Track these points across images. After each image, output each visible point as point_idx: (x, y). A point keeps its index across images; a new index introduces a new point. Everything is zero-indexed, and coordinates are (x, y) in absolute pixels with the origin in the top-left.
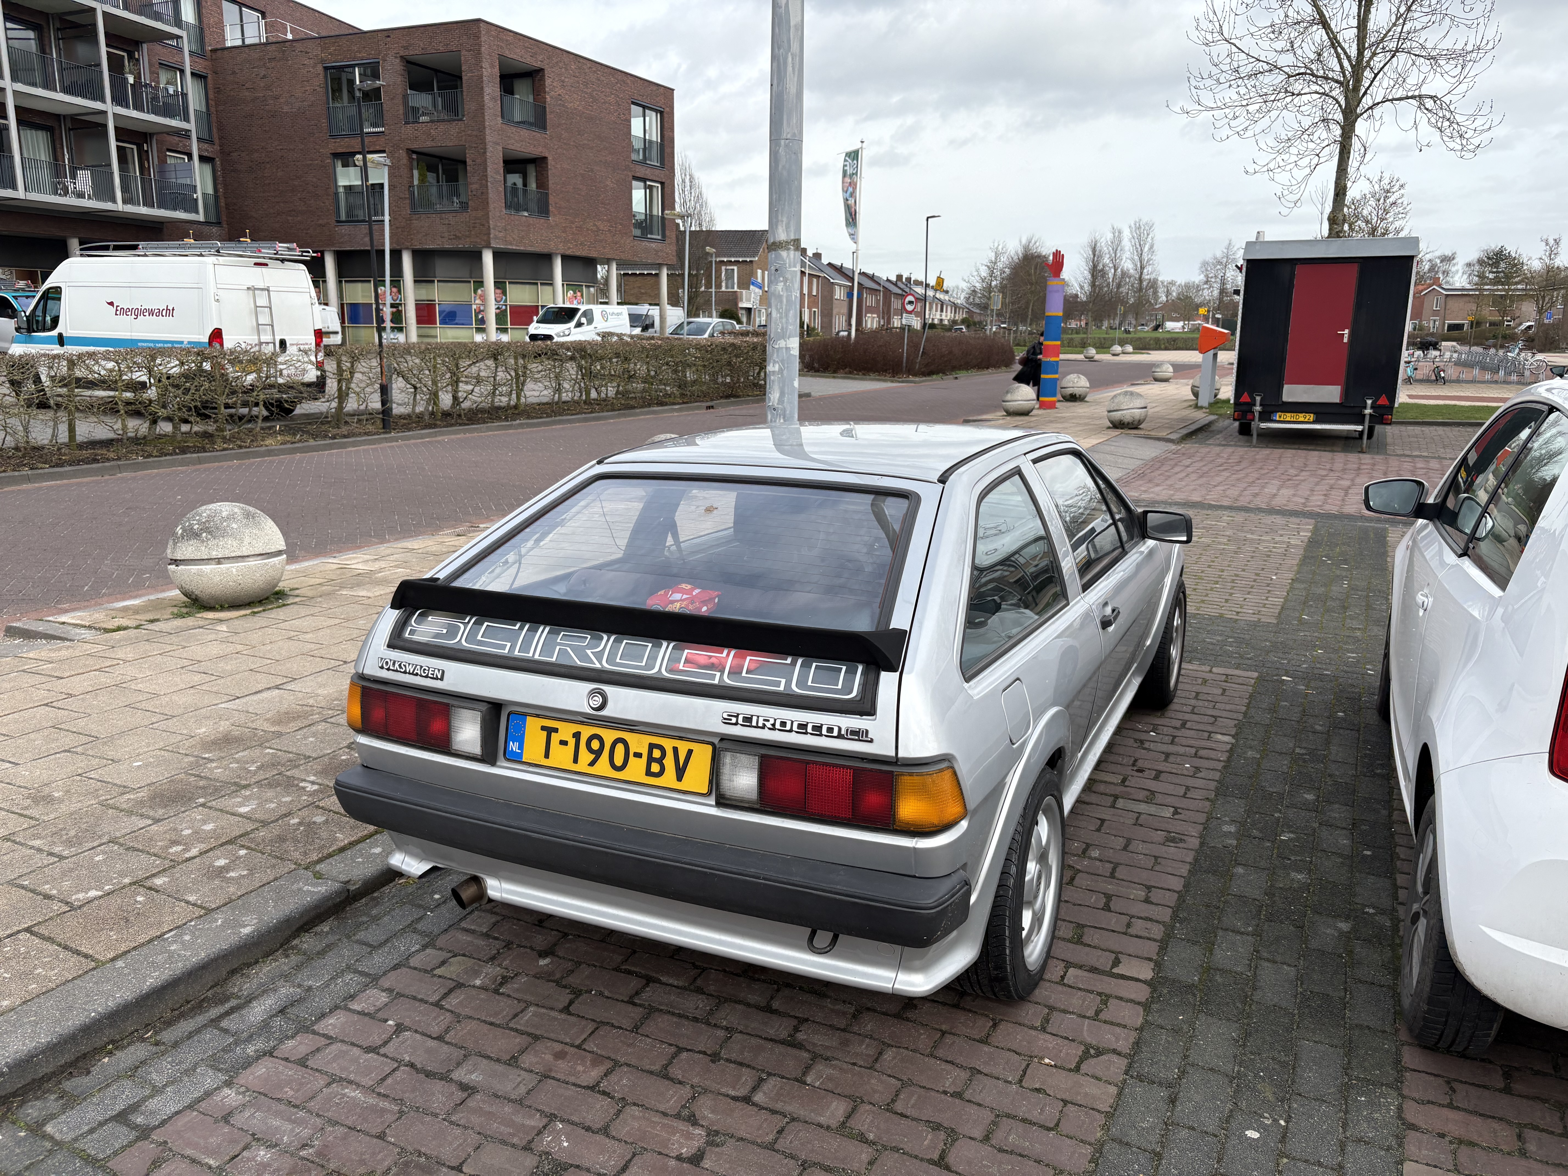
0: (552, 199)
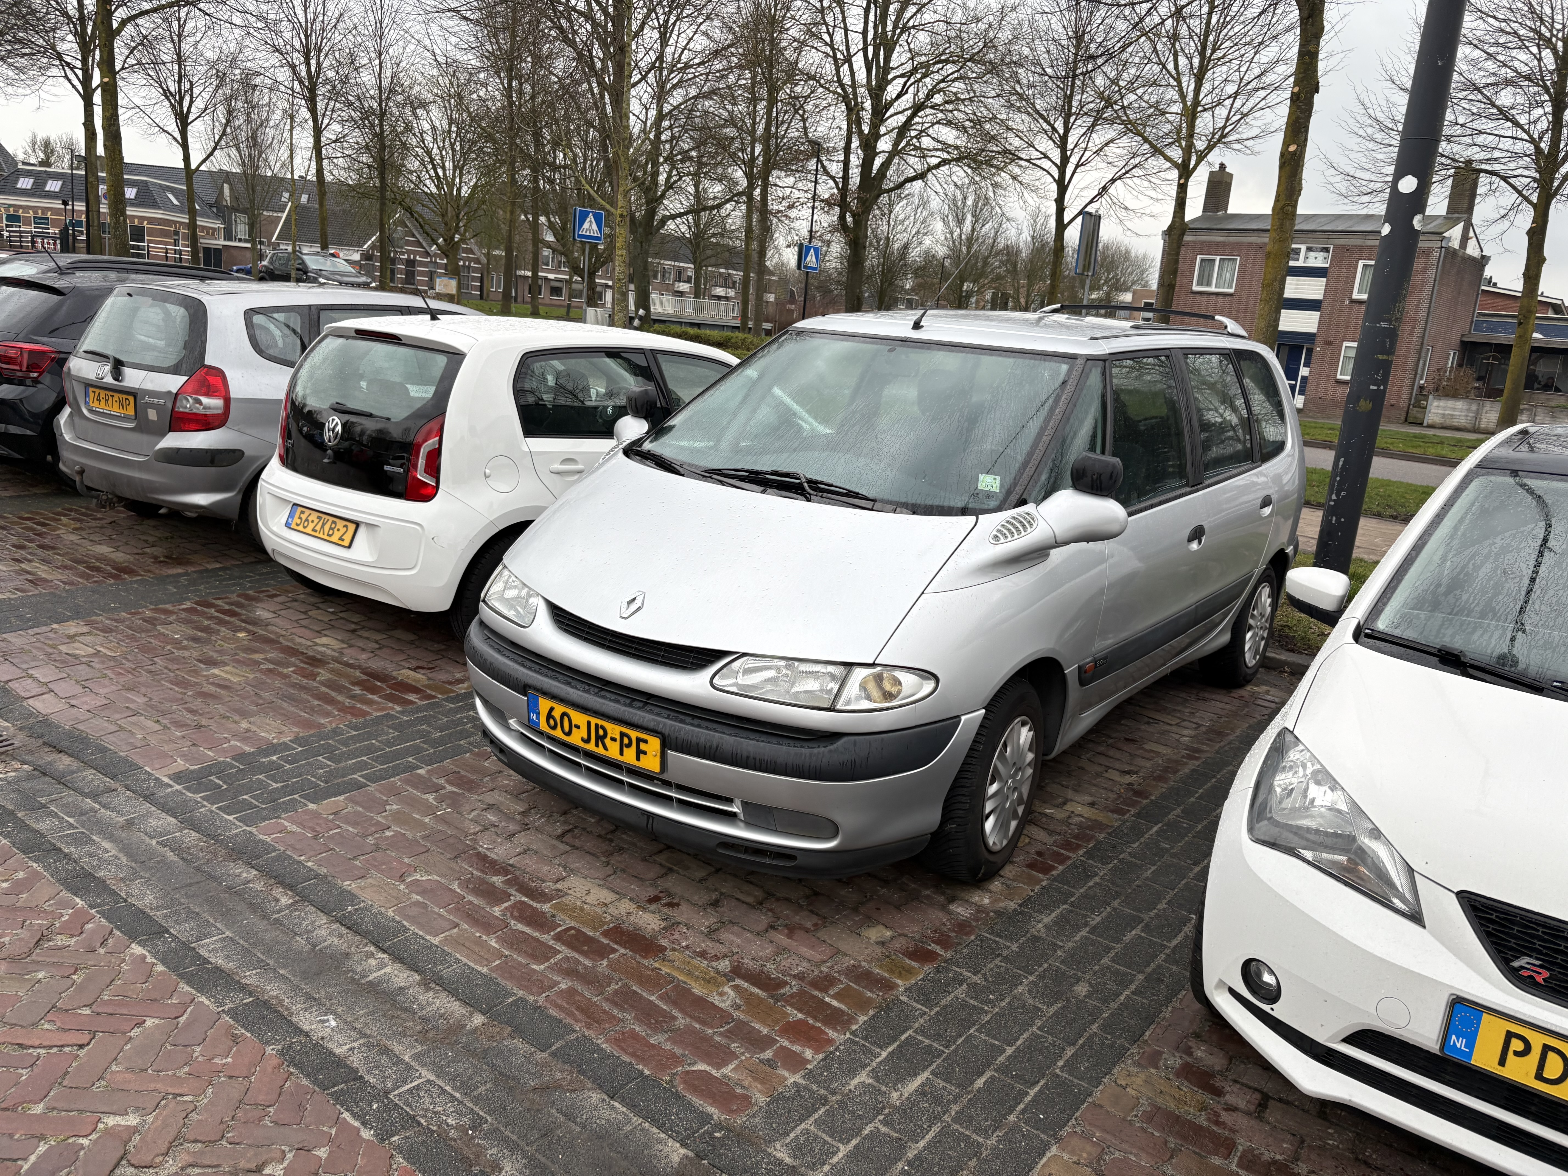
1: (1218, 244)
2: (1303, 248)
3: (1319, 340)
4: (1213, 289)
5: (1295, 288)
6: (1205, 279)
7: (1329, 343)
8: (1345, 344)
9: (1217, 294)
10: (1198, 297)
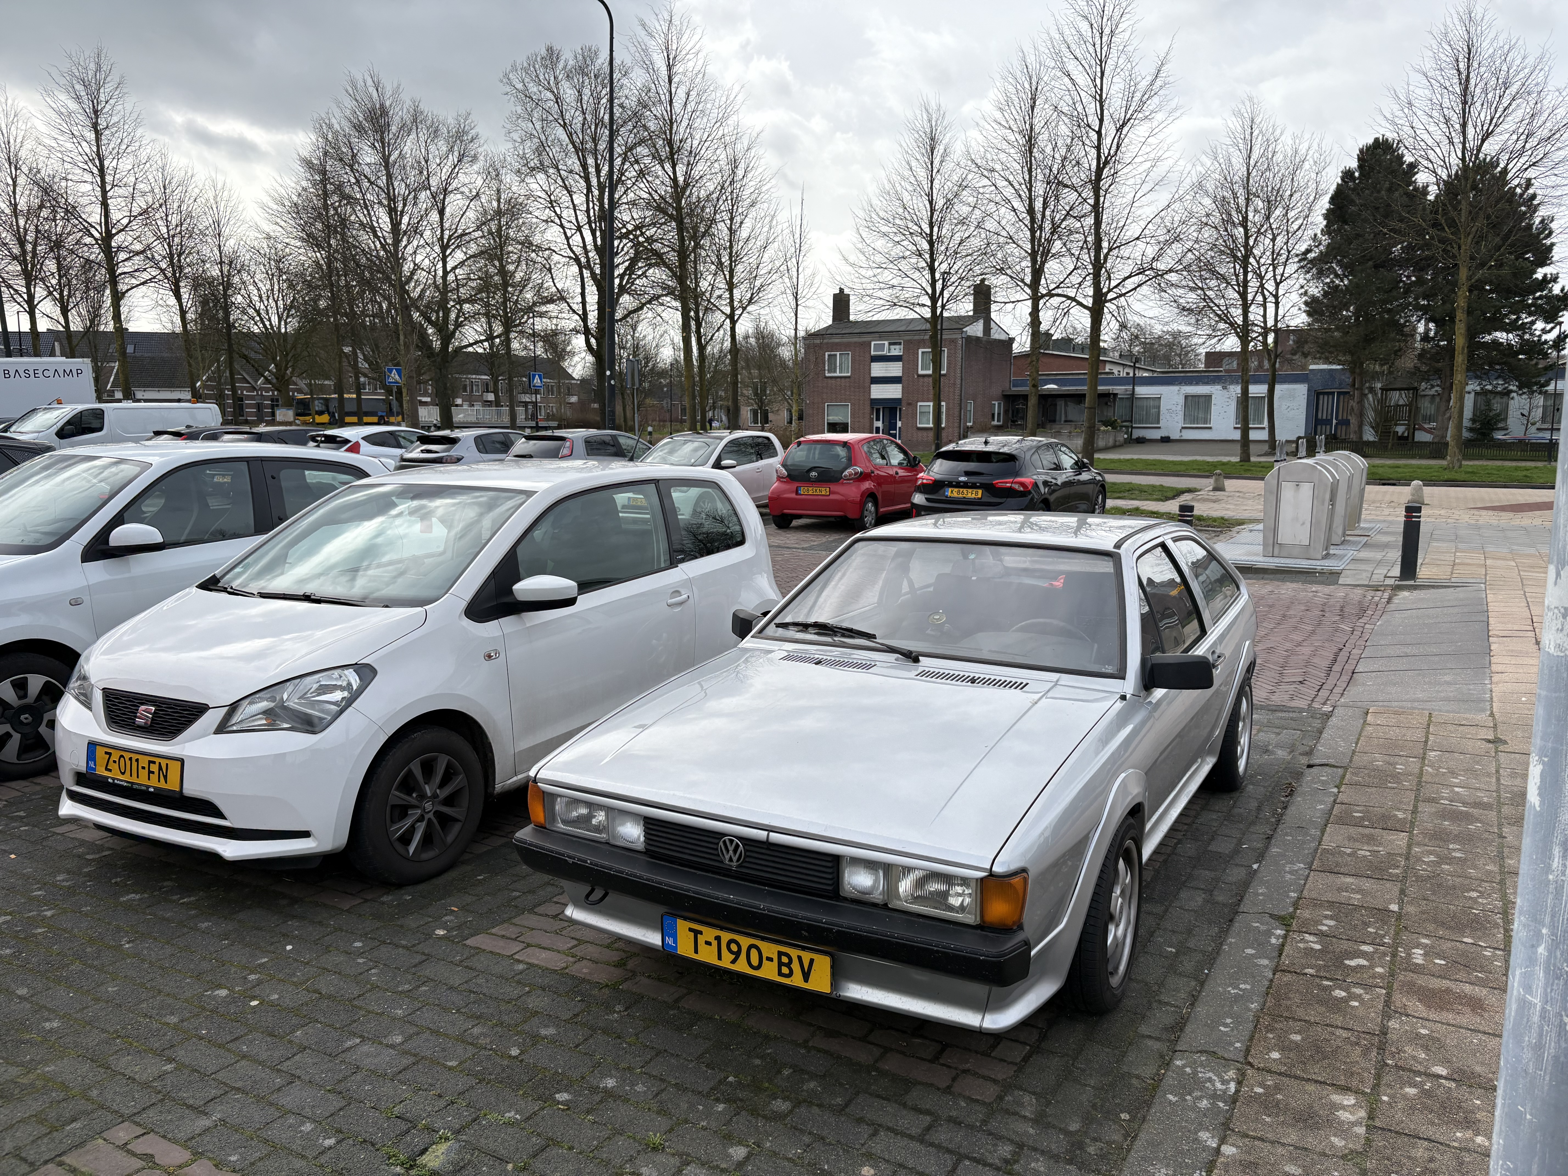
1: (837, 344)
2: (886, 343)
3: (904, 403)
4: (838, 374)
5: (878, 370)
6: (833, 369)
7: (909, 404)
8: (919, 404)
9: (841, 377)
10: (829, 381)
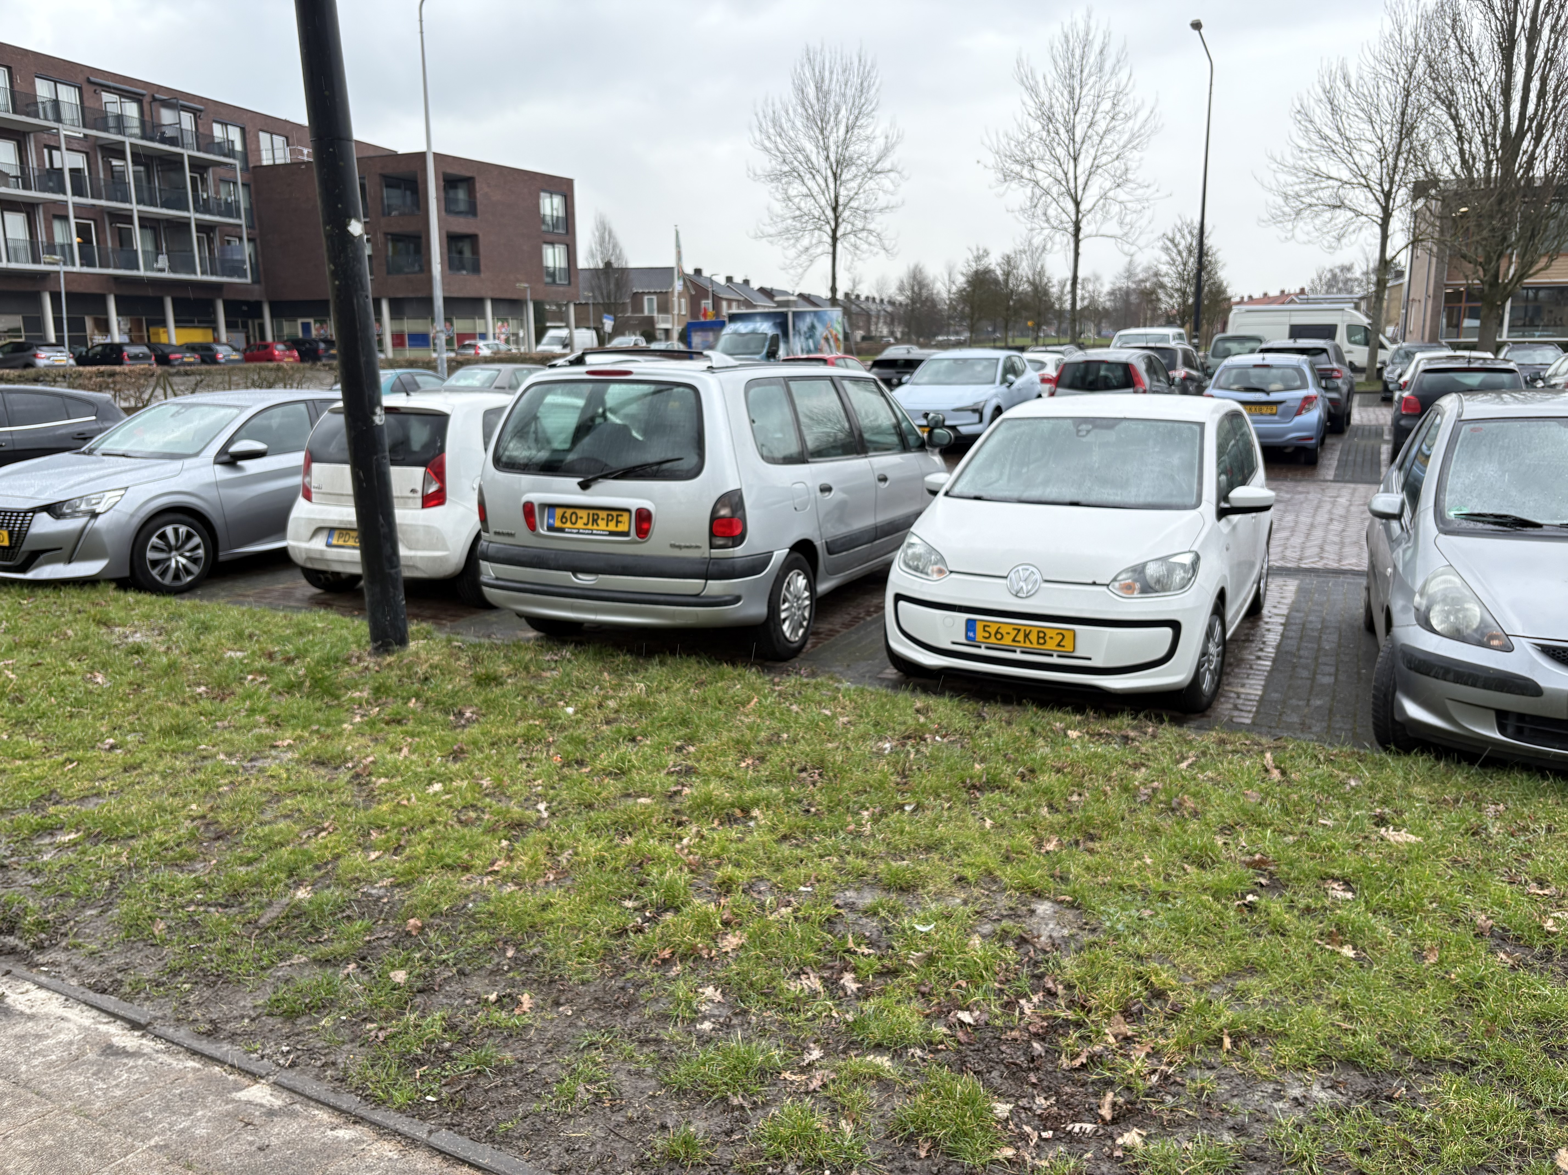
0: (483, 262)
